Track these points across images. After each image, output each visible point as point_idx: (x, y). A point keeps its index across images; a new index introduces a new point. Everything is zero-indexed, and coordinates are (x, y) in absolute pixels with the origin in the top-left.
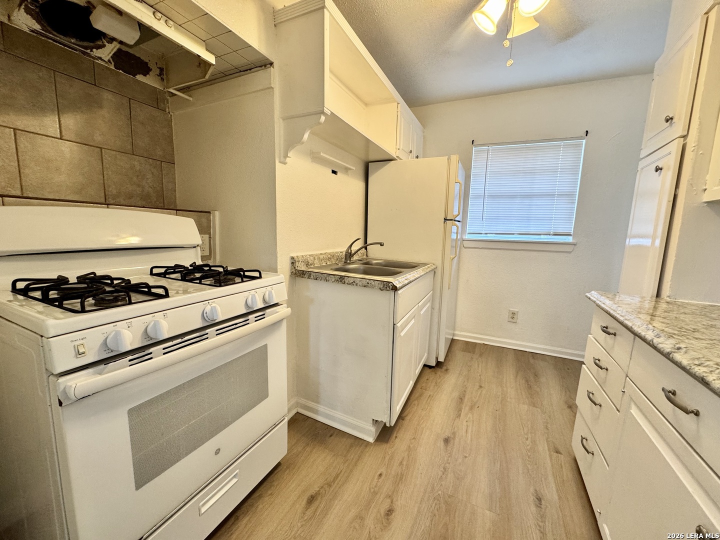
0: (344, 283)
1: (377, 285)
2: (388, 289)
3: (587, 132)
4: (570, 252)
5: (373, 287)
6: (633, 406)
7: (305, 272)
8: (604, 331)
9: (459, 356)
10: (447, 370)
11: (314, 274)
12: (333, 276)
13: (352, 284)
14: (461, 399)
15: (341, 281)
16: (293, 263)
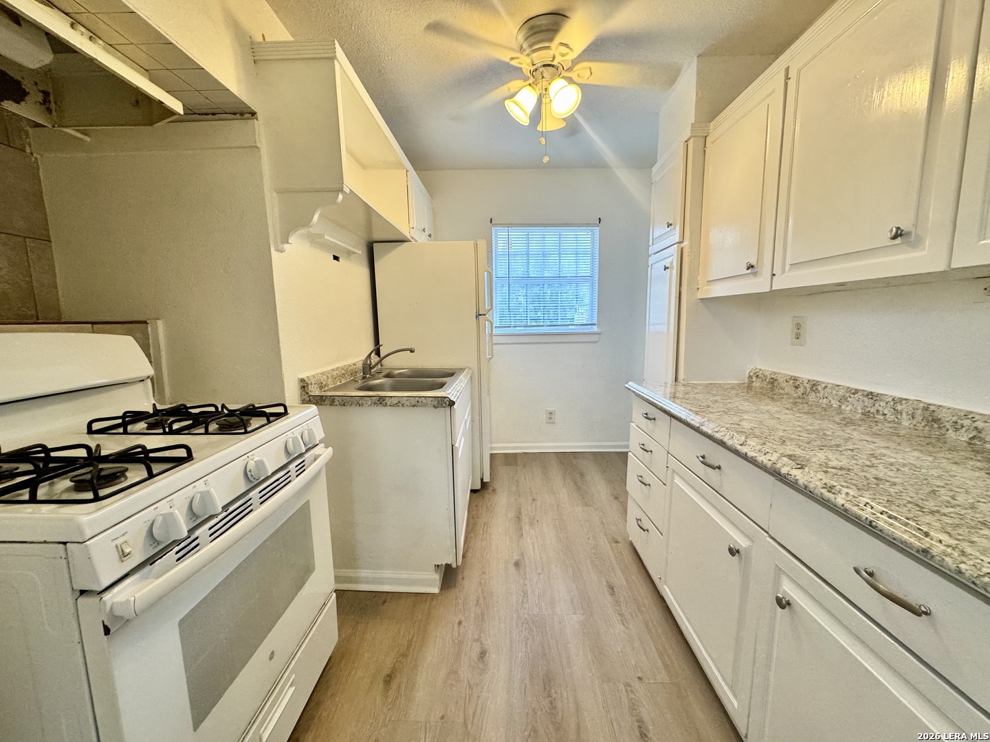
0: (386, 406)
1: (430, 402)
2: (444, 405)
3: (600, 219)
4: (596, 342)
5: (425, 405)
6: (676, 477)
7: (324, 398)
8: (646, 418)
9: (503, 471)
10: (494, 490)
11: (340, 399)
12: (368, 399)
13: (396, 405)
14: (518, 518)
15: (381, 403)
16: (304, 387)
